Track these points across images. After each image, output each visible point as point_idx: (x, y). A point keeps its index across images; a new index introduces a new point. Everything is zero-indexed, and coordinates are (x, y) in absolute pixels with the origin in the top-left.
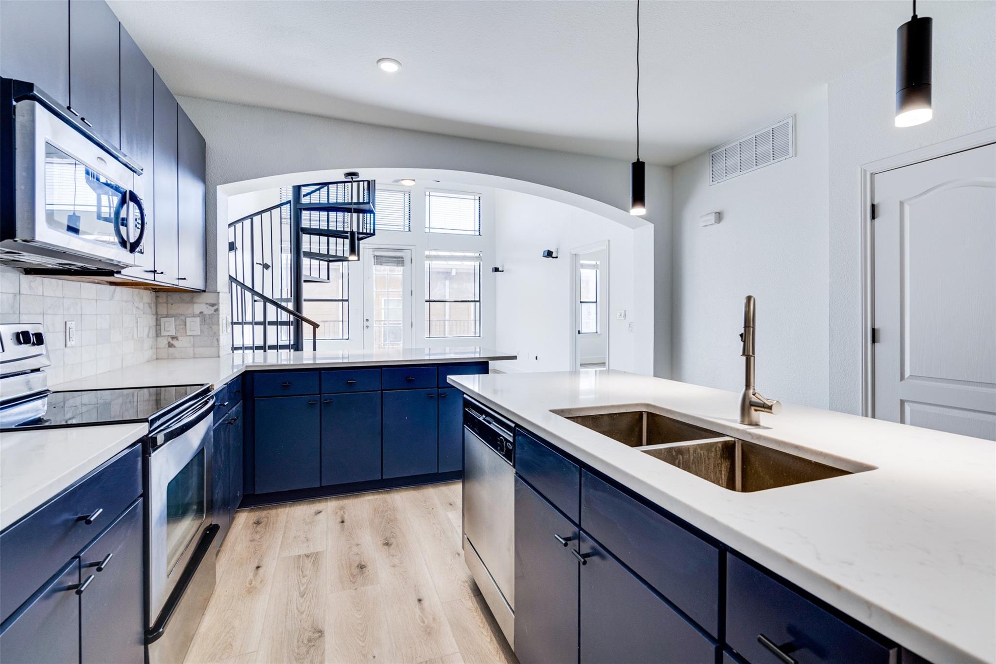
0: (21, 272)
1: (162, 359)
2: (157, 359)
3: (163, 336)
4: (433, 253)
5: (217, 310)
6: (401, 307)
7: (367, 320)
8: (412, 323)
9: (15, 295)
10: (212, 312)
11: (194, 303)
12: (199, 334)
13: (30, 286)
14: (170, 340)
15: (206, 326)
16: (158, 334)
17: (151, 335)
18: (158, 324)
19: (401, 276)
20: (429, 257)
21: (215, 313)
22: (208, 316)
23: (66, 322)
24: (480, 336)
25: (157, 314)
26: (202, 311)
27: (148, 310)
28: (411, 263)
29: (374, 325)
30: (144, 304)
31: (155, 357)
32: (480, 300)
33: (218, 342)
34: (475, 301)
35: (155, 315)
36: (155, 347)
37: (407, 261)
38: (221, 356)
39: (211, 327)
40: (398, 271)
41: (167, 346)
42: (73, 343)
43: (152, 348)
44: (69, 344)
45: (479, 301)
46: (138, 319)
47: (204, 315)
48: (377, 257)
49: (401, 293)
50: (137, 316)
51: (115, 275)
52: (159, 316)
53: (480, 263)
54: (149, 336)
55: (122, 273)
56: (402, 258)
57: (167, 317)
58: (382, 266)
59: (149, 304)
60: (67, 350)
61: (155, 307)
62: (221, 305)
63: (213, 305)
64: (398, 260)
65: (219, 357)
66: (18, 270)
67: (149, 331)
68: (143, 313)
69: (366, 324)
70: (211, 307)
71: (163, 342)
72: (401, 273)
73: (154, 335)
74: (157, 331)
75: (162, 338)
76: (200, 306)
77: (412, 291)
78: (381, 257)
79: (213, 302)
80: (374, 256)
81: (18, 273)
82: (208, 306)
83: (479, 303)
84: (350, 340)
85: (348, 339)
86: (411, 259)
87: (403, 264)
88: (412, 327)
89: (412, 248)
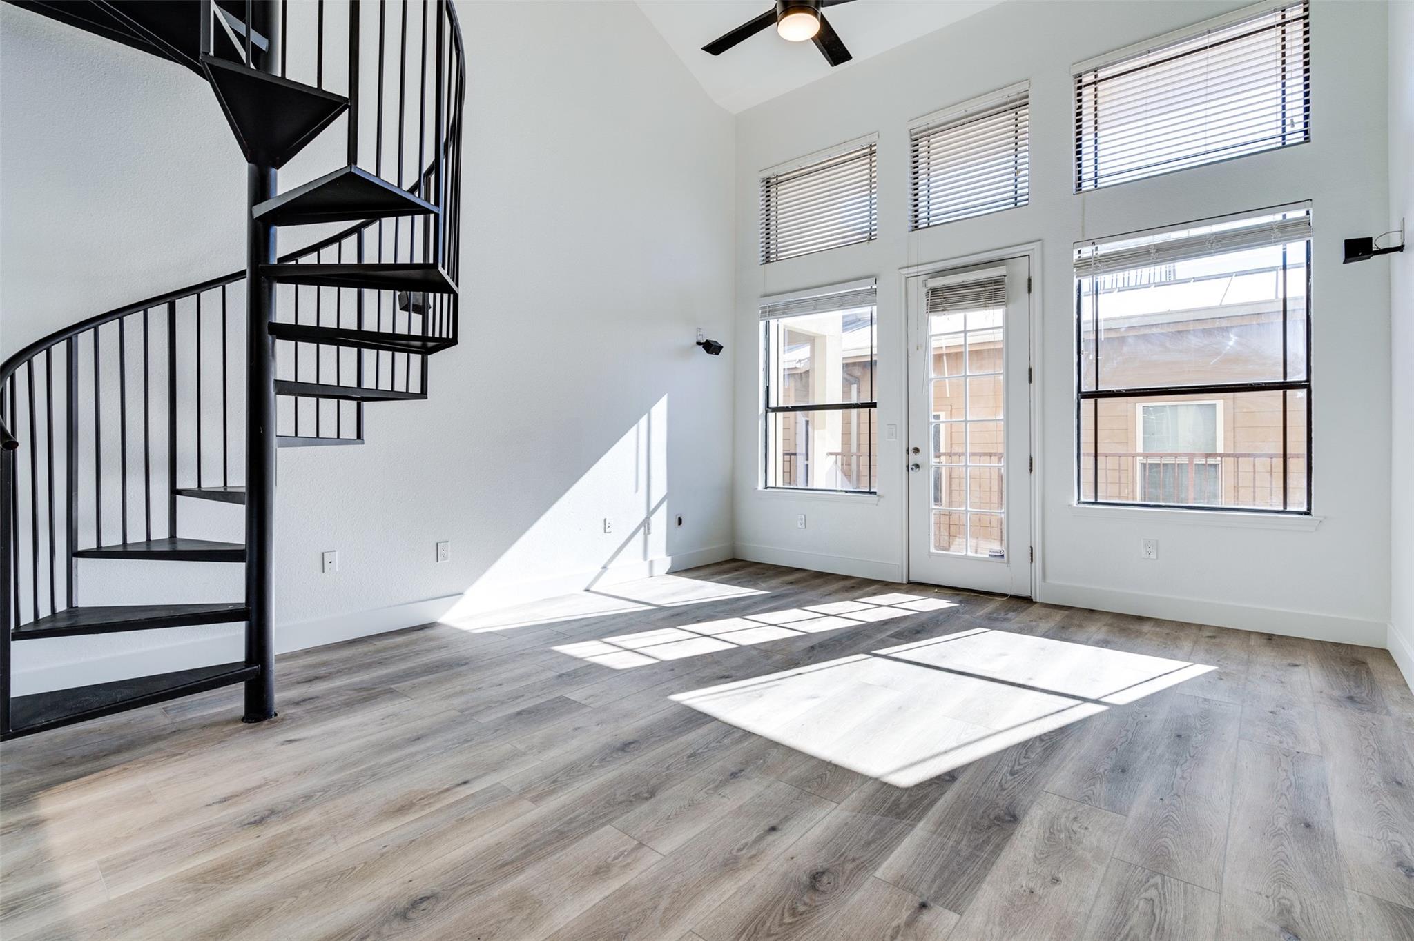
4: (1106, 248)
6: (1001, 417)
7: (916, 450)
8: (1031, 459)
19: (1001, 329)
20: (1085, 265)
24: (1308, 513)
28: (1030, 291)
29: (931, 463)
32: (1309, 380)
34: (1285, 386)
37: (1014, 287)
45: (1306, 385)
48: (933, 292)
49: (1001, 378)
53: (1308, 242)
56: (999, 281)
58: (947, 314)
64: (985, 291)
69: (914, 459)
72: (998, 321)
77: (1030, 370)
78: (943, 289)
80: (928, 292)
83: (1302, 393)
84: (878, 496)
85: (875, 493)
86: (1030, 280)
87: (1002, 297)
88: (1031, 470)
89: (1032, 250)
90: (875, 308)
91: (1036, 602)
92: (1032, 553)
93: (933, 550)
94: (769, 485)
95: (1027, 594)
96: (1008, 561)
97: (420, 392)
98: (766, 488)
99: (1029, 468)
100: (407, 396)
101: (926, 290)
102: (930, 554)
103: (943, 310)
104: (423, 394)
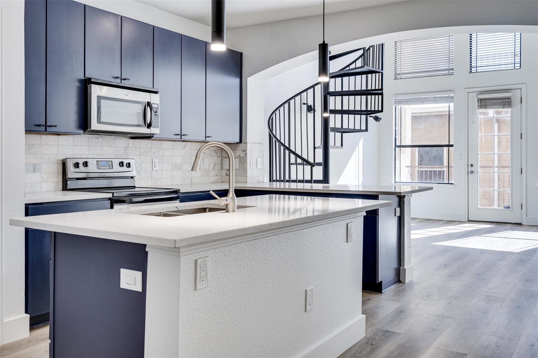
0: (129, 138)
1: (224, 182)
2: (221, 182)
3: (224, 169)
5: (246, 154)
6: (509, 152)
7: (472, 165)
8: (522, 169)
9: (126, 147)
10: (244, 155)
11: (236, 150)
12: (238, 168)
13: (133, 144)
14: (227, 171)
15: (241, 164)
16: (222, 169)
17: (216, 168)
18: (222, 163)
19: (509, 117)
21: (245, 156)
22: (242, 158)
23: (152, 159)
25: (222, 156)
26: (239, 155)
27: (215, 154)
28: (521, 102)
29: (479, 171)
30: (210, 151)
31: (220, 181)
33: (246, 173)
35: (220, 158)
36: (221, 175)
37: (516, 101)
38: (248, 182)
39: (243, 165)
40: (506, 113)
41: (225, 175)
42: (157, 169)
43: (217, 176)
44: (154, 169)
46: (204, 159)
47: (241, 157)
48: (480, 100)
49: (509, 136)
50: (204, 157)
51: (152, 138)
52: (223, 158)
54: (215, 169)
55: (154, 137)
56: (509, 98)
57: (225, 158)
58: (486, 109)
59: (215, 151)
60: (153, 172)
61: (220, 153)
62: (248, 151)
63: (244, 151)
64: (504, 102)
65: (247, 183)
66: (127, 138)
67: (215, 166)
68: (210, 156)
69: (471, 169)
70: (243, 152)
71: (224, 172)
72: (509, 115)
73: (220, 168)
74: (221, 166)
75: (224, 170)
76: (239, 153)
77: (521, 134)
78: (485, 99)
79: (244, 149)
80: (478, 100)
81: (128, 139)
82: (242, 151)
84: (455, 185)
85: (453, 184)
86: (521, 99)
87: (511, 105)
88: (521, 173)
89: (522, 87)
90: (452, 105)
91: (523, 225)
92: (522, 206)
93: (479, 207)
94: (396, 181)
95: (519, 222)
96: (512, 210)
97: (365, 129)
98: (395, 182)
99: (521, 172)
100: (360, 131)
101: (477, 99)
102: (478, 209)
103: (485, 108)
104: (367, 130)
